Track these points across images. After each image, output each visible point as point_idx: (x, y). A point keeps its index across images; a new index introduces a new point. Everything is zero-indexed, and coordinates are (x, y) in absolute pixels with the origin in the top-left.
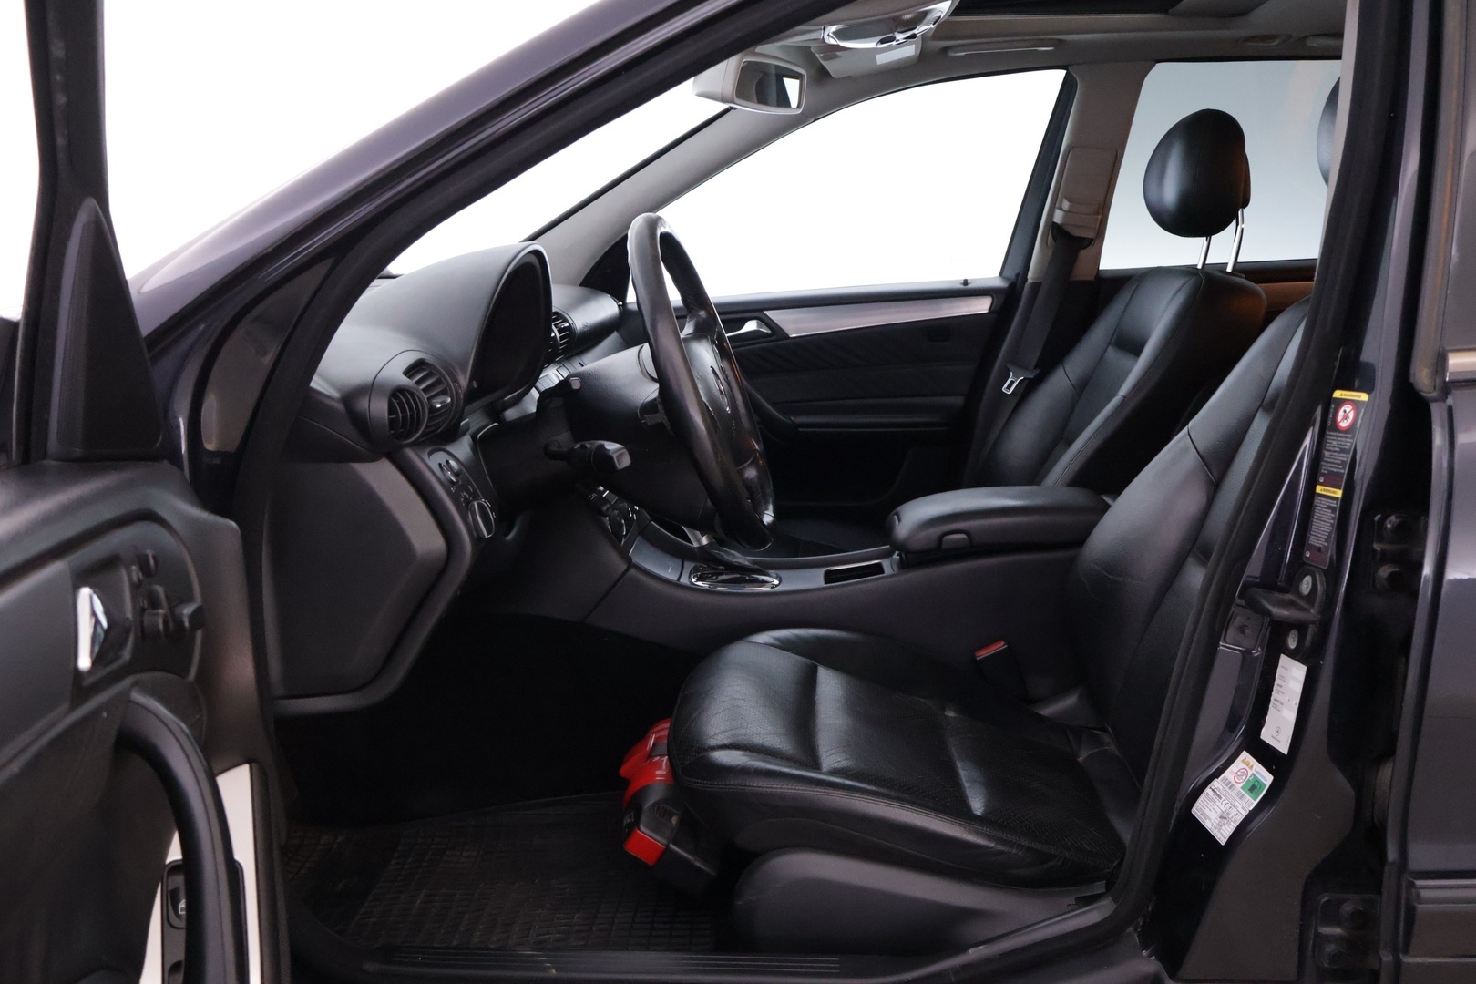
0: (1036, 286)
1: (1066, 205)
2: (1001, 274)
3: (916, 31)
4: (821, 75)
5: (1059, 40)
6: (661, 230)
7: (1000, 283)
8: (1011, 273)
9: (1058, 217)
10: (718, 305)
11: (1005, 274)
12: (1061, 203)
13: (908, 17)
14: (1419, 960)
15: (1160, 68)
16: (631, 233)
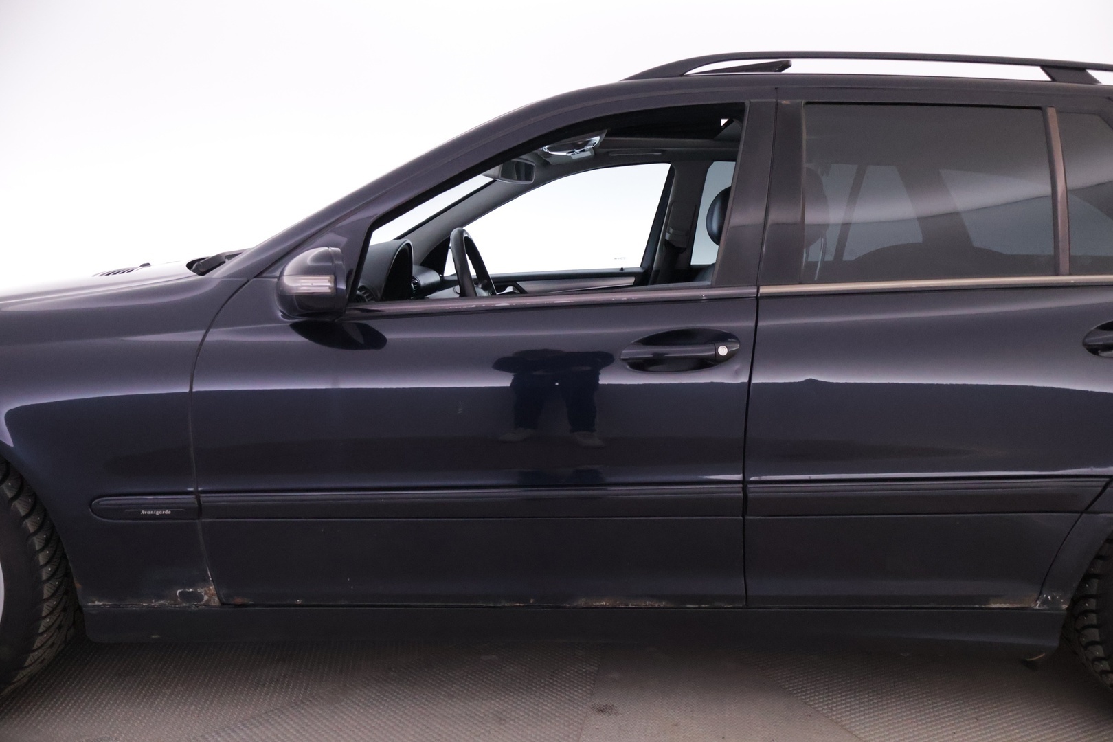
0: (657, 271)
1: (671, 230)
2: (641, 266)
3: (585, 148)
4: (546, 164)
5: (664, 150)
6: (465, 235)
7: (641, 270)
8: (646, 265)
9: (667, 237)
10: (494, 278)
11: (643, 265)
12: (669, 230)
13: (580, 143)
14: (751, 518)
15: (716, 164)
16: (452, 237)
